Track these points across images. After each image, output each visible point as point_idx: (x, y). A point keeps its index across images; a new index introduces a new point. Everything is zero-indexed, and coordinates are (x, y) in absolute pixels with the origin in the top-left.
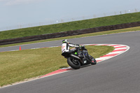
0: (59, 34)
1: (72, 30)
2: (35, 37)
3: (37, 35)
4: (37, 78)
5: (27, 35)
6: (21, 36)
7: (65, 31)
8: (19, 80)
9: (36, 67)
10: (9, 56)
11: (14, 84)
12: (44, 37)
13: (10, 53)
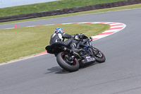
0: (55, 12)
1: (68, 8)
2: (30, 15)
3: (32, 12)
4: (32, 56)
5: (23, 13)
6: (17, 14)
7: (61, 8)
8: (14, 59)
9: (32, 45)
10: (4, 34)
11: (8, 62)
12: (40, 15)
13: (6, 31)
